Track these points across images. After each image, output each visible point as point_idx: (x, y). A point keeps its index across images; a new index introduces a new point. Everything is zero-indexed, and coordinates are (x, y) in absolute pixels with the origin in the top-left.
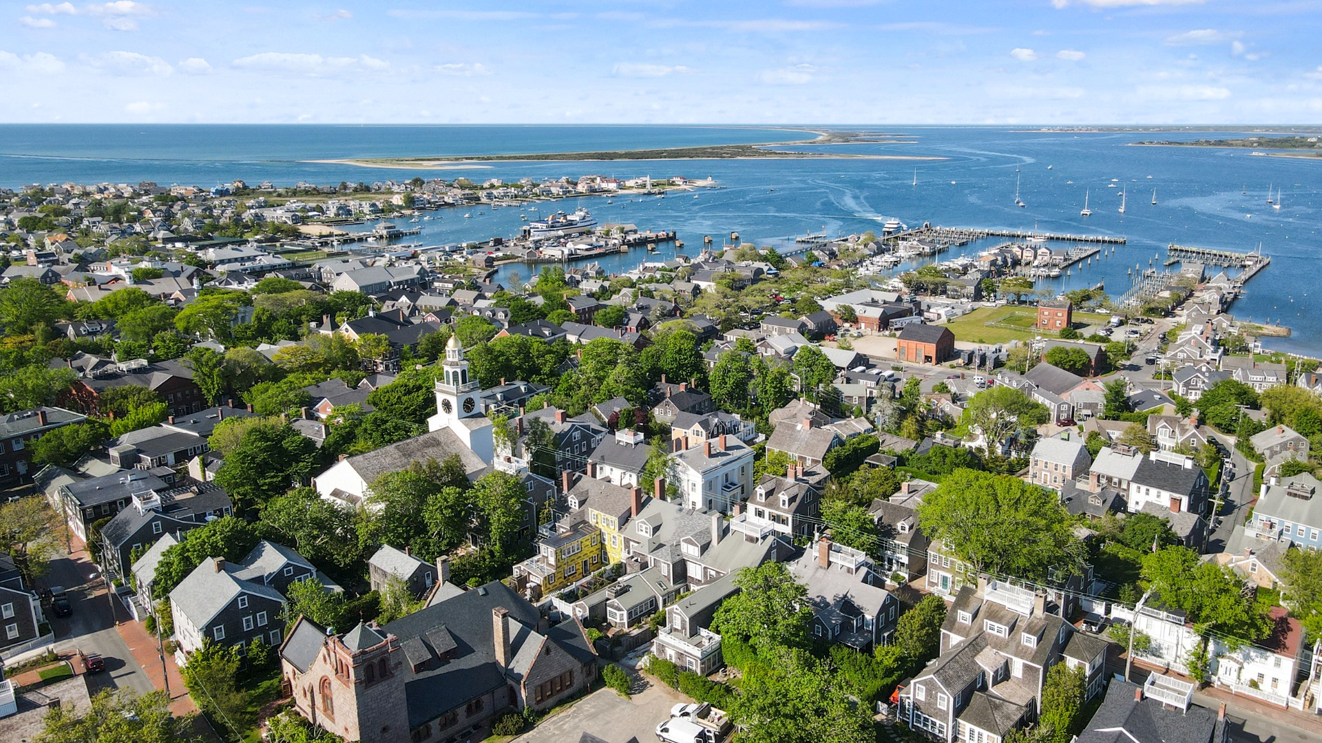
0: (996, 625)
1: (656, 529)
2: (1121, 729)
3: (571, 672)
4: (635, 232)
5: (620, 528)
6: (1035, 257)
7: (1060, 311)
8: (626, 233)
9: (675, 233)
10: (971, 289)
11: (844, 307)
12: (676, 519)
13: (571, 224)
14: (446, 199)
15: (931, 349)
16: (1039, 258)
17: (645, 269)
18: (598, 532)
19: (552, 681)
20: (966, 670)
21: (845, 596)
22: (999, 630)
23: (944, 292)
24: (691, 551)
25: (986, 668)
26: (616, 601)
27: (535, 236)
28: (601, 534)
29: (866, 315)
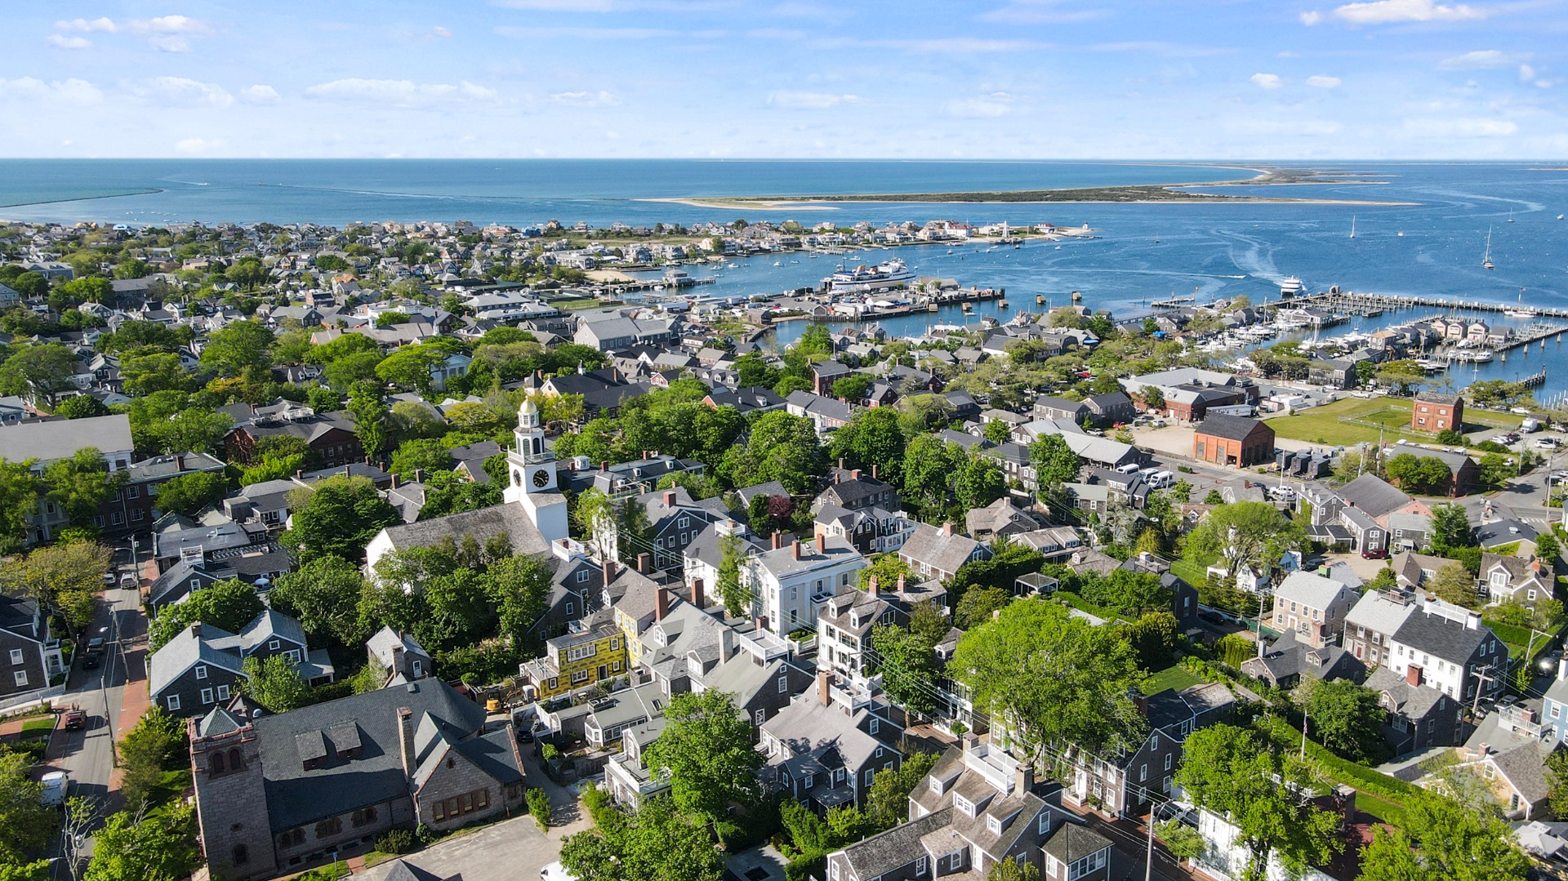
0: (965, 800)
1: (672, 638)
4: (955, 288)
5: (640, 634)
6: (1465, 335)
7: (1444, 408)
8: (943, 289)
9: (1003, 291)
10: (1340, 374)
11: (1149, 388)
13: (882, 276)
14: (762, 245)
15: (1236, 448)
16: (1470, 336)
17: (935, 332)
18: (621, 635)
19: (460, 799)
20: (900, 851)
21: (834, 742)
22: (965, 806)
23: (1306, 376)
24: (695, 668)
25: (931, 853)
26: (593, 717)
27: (837, 290)
28: (624, 637)
29: (1176, 400)
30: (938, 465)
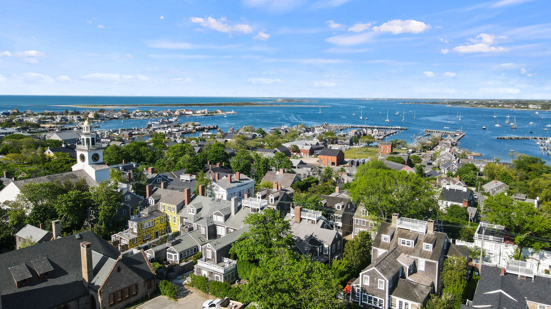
0: (406, 241)
1: (199, 210)
2: (501, 291)
3: (136, 285)
4: (200, 125)
5: (178, 212)
6: (372, 133)
7: (388, 146)
8: (196, 126)
9: (217, 126)
10: (348, 141)
11: (294, 145)
12: (211, 204)
13: (171, 122)
14: (114, 116)
15: (334, 159)
16: (374, 133)
18: (165, 216)
19: (122, 291)
20: (393, 265)
21: (311, 236)
22: (409, 243)
23: (337, 143)
24: (219, 219)
25: (404, 265)
26: (172, 248)
27: (154, 127)
28: (167, 217)
29: (303, 149)
30: (247, 161)
